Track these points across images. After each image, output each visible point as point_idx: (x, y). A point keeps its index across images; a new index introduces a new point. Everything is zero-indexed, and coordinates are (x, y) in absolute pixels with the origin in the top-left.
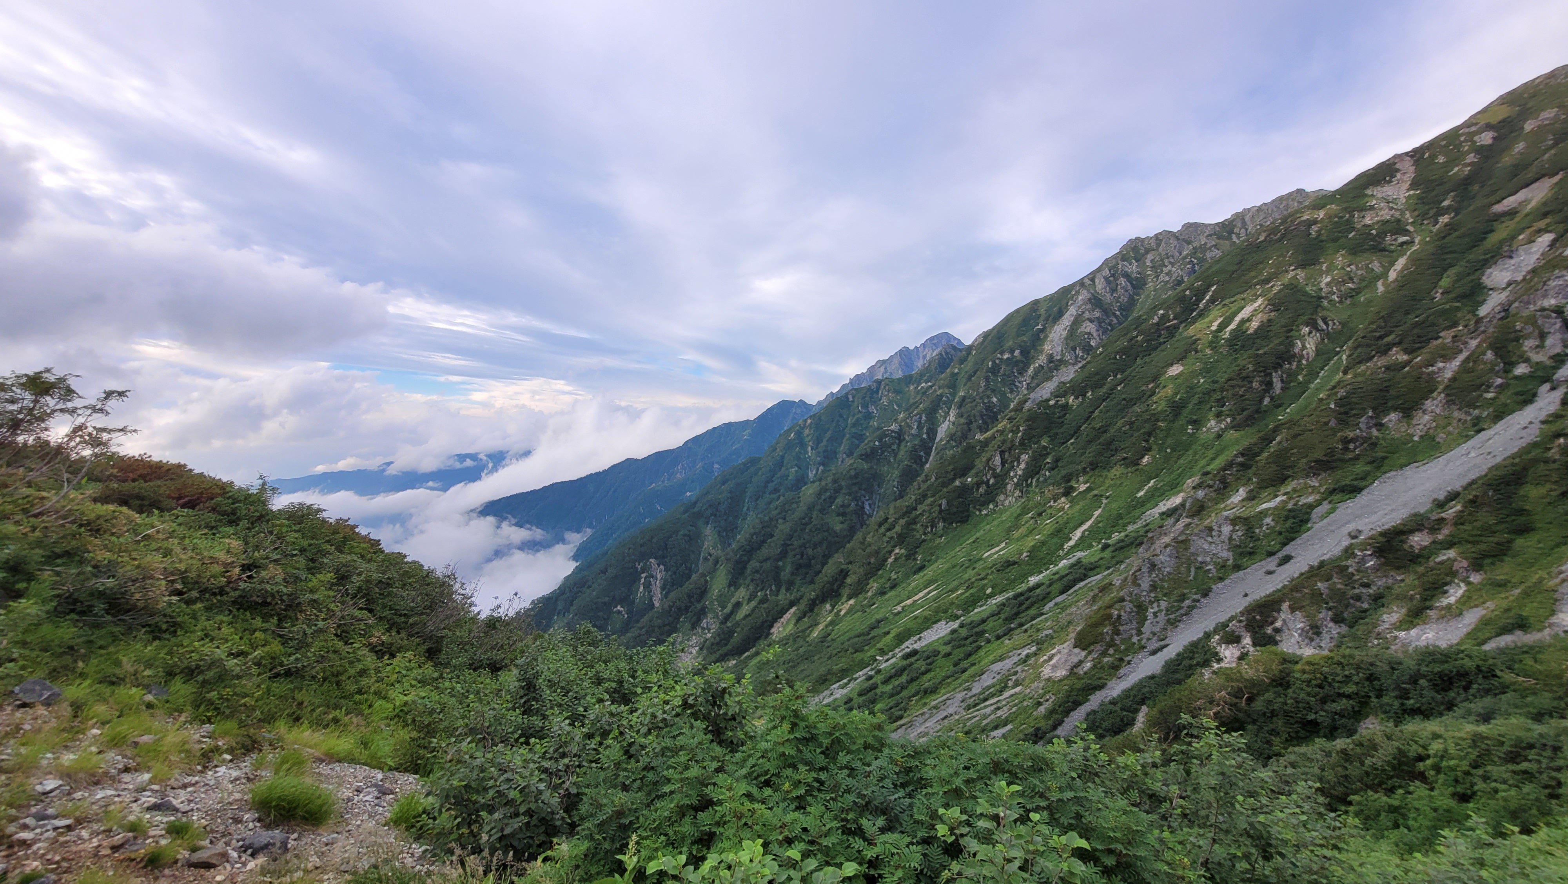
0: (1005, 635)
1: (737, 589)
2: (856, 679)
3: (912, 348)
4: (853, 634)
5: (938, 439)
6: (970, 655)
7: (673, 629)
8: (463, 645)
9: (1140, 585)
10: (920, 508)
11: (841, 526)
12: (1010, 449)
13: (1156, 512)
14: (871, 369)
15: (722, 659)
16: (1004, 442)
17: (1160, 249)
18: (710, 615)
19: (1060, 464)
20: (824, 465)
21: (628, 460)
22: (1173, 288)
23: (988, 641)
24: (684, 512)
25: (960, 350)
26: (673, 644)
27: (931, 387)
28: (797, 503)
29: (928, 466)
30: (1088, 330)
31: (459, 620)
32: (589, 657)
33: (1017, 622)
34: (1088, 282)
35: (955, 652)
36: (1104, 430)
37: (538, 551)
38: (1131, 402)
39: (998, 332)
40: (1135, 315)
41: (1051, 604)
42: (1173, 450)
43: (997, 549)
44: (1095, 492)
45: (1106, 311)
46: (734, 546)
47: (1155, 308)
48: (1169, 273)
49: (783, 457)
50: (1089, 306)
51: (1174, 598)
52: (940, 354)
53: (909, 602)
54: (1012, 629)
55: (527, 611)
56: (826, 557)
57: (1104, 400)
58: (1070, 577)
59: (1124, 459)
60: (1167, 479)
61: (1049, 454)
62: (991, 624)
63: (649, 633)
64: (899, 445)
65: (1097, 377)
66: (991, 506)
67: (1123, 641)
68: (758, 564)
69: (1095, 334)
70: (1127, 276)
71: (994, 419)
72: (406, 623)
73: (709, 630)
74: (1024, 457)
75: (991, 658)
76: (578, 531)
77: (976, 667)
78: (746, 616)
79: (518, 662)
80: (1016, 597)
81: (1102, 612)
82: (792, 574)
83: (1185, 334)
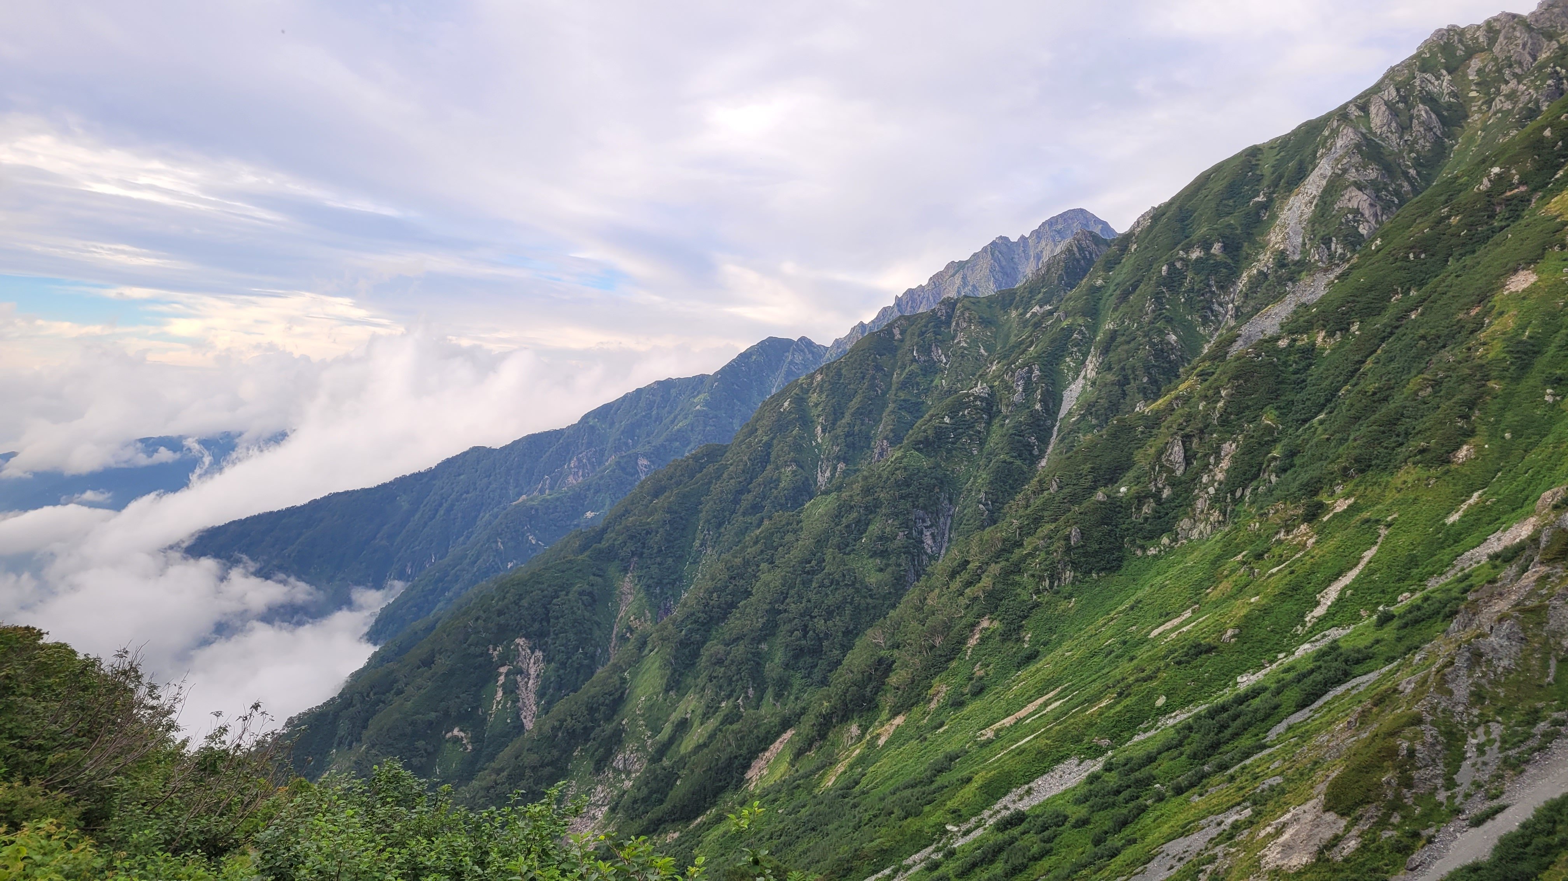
0: (1192, 785)
1: (682, 693)
2: (909, 868)
3: (1014, 239)
4: (900, 781)
5: (1063, 413)
6: (1124, 823)
7: (559, 771)
8: (151, 803)
9: (1451, 693)
10: (1029, 544)
11: (880, 576)
12: (1202, 431)
13: (1482, 553)
14: (937, 280)
15: (653, 828)
16: (1189, 418)
17: (1496, 49)
18: (631, 745)
19: (1297, 461)
20: (846, 460)
21: (475, 450)
22: (1520, 124)
23: (1160, 798)
24: (583, 548)
25: (1107, 244)
26: (559, 801)
27: (1051, 313)
28: (795, 532)
29: (1043, 463)
30: (1354, 204)
31: (144, 757)
32: (397, 827)
33: (1215, 760)
34: (1354, 112)
35: (1096, 817)
36: (1382, 397)
37: (300, 623)
38: (1437, 343)
39: (1180, 208)
40: (1446, 174)
41: (1281, 728)
42: (1516, 434)
43: (1176, 622)
44: (1366, 515)
45: (1389, 168)
46: (677, 613)
47: (1484, 163)
48: (1512, 96)
49: (769, 445)
50: (1357, 159)
51: (1516, 717)
52: (1069, 250)
53: (1008, 721)
54: (1205, 776)
55: (278, 738)
56: (851, 634)
57: (1383, 340)
58: (1317, 677)
59: (1422, 451)
60: (1505, 491)
61: (1275, 441)
62: (1164, 764)
63: (514, 779)
64: (989, 423)
65: (1370, 295)
66: (1165, 540)
67: (1419, 799)
68: (721, 647)
69: (1367, 213)
70: (1430, 100)
71: (1172, 373)
72: (42, 762)
73: (629, 773)
74: (1229, 448)
75: (1165, 829)
76: (378, 585)
77: (1138, 846)
78: (699, 748)
79: (261, 836)
80: (1213, 713)
81: (1379, 743)
82: (787, 666)
83: (1542, 212)
